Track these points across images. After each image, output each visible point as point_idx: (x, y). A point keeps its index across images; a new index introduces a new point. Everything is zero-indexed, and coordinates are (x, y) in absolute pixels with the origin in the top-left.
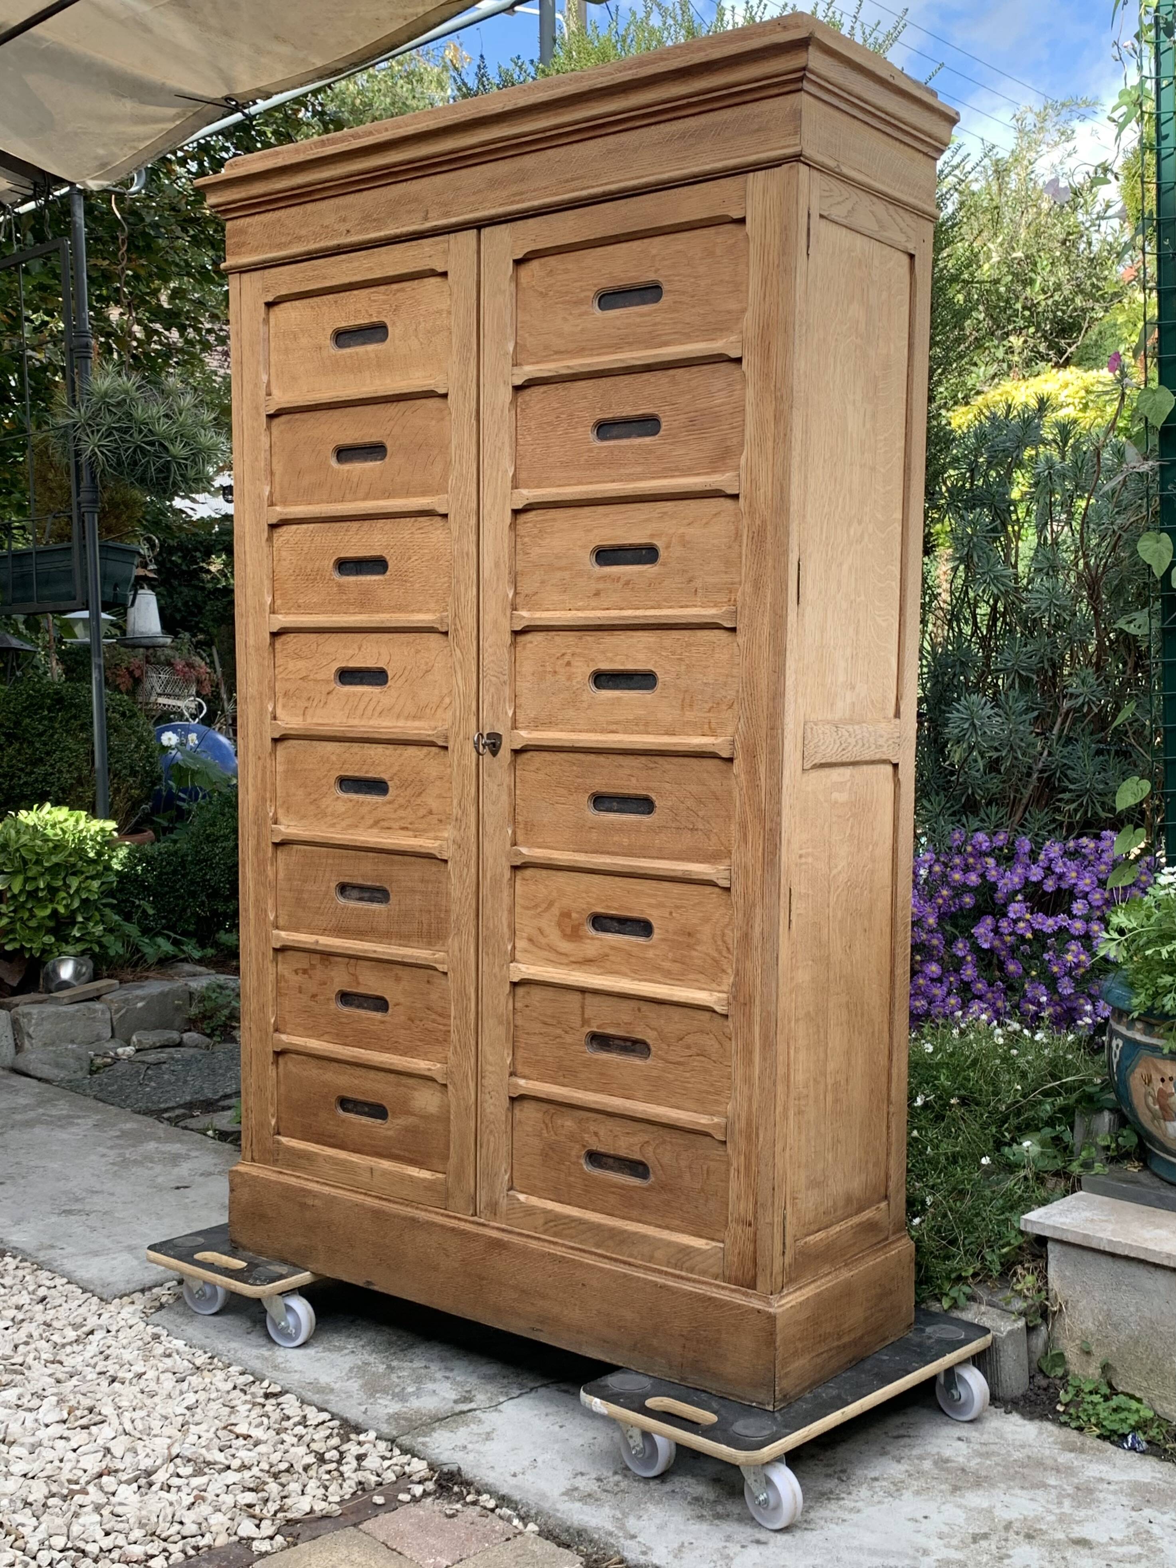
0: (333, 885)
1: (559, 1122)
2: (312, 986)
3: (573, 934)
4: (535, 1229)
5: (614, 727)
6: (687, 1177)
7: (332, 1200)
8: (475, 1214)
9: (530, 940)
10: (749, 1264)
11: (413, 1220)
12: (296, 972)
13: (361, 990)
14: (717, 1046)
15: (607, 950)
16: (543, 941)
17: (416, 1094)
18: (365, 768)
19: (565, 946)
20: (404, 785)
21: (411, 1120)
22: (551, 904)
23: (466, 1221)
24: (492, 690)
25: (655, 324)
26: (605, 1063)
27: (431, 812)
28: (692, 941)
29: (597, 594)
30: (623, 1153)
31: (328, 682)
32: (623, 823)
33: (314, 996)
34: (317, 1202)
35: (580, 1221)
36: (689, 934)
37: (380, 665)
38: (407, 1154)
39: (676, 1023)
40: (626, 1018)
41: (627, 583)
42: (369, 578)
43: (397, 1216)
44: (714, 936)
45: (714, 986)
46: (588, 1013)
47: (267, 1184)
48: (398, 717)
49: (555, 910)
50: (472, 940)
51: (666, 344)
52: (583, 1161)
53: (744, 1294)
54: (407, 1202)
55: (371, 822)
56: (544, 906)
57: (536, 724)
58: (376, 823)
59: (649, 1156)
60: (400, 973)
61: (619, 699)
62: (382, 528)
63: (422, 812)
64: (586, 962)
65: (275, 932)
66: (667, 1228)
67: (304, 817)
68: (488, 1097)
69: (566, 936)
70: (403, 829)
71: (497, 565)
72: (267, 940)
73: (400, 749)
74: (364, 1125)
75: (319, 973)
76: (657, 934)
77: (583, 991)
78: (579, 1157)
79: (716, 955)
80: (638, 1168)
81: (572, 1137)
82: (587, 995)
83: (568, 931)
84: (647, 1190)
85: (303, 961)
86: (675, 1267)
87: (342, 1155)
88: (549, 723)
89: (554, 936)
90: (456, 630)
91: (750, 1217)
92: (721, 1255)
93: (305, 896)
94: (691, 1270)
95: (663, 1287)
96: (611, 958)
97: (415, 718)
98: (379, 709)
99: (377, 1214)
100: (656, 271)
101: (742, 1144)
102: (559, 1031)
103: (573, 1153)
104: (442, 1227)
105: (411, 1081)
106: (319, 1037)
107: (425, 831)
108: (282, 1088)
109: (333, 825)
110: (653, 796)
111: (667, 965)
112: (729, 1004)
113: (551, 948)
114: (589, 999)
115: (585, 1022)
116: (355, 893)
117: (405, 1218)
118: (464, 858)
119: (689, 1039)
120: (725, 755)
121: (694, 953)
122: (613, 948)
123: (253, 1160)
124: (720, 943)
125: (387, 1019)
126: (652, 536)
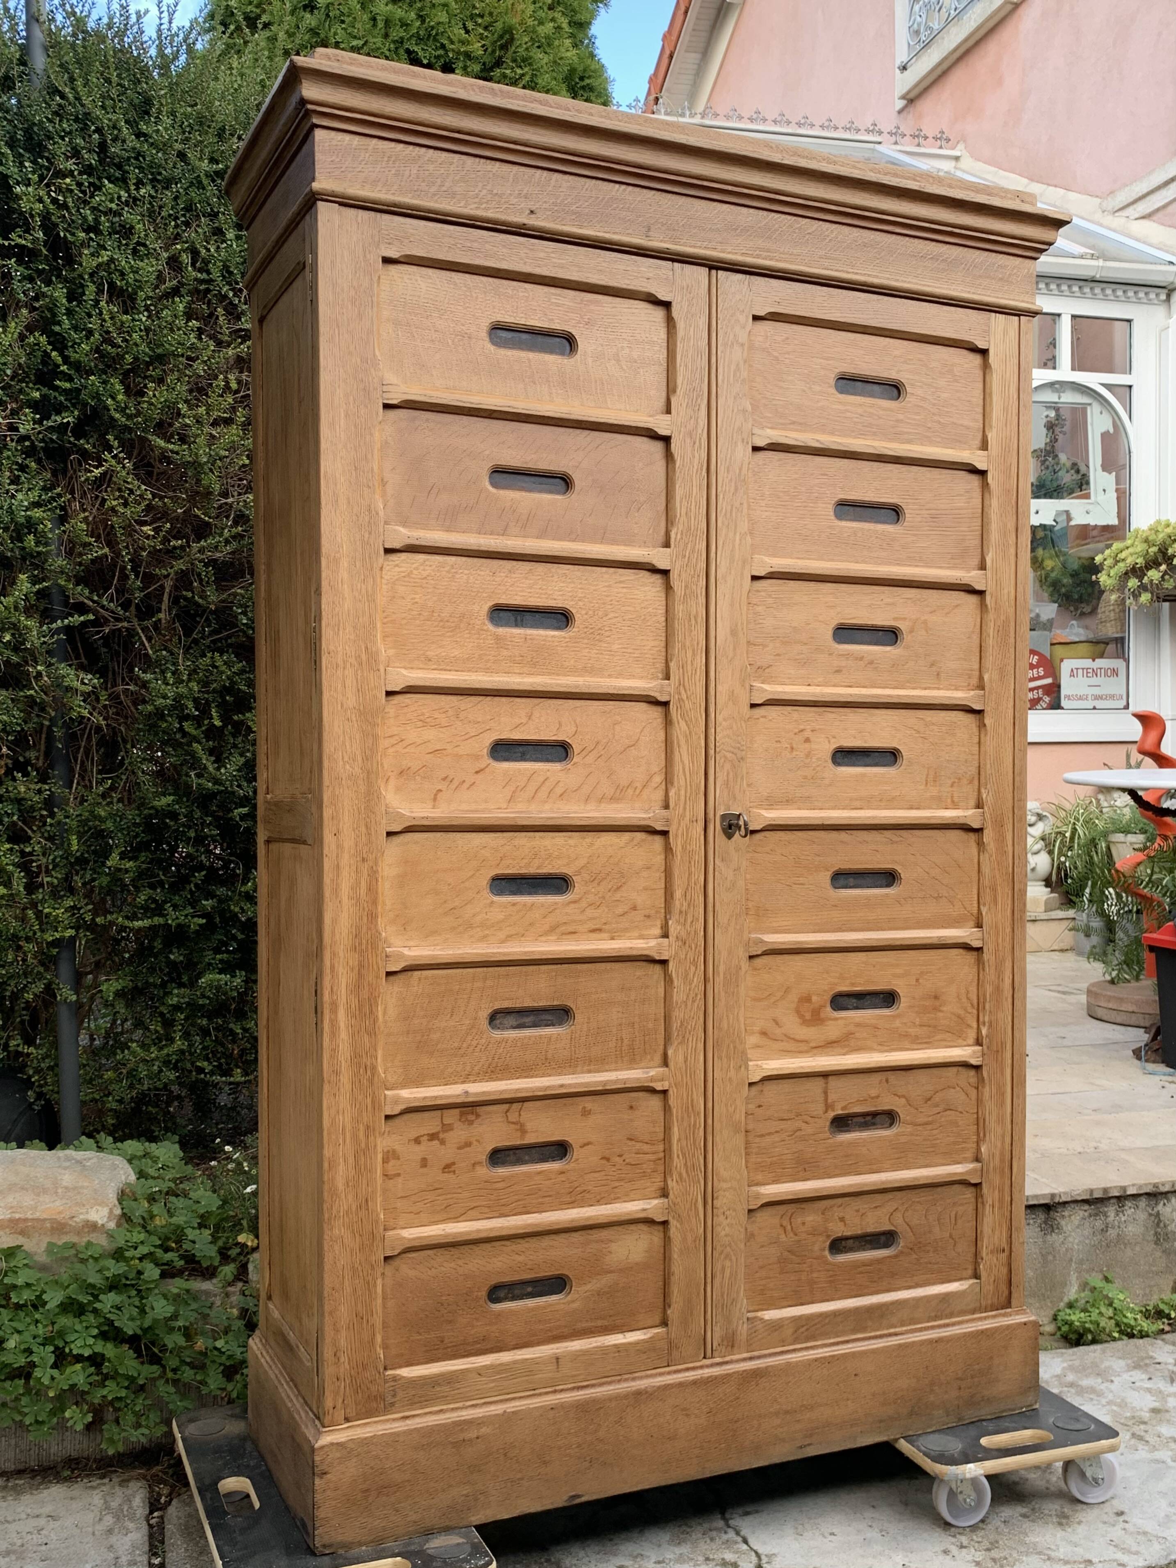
0: (485, 1014)
1: (799, 1220)
2: (447, 1153)
3: (816, 1019)
4: (783, 1343)
5: (858, 804)
6: (936, 1230)
7: (508, 1418)
8: (705, 1358)
9: (764, 1033)
10: (1004, 1288)
11: (638, 1393)
12: (417, 1141)
13: (530, 1139)
14: (963, 1097)
15: (852, 1028)
16: (778, 1031)
17: (614, 1247)
18: (536, 862)
19: (805, 1032)
20: (596, 879)
21: (605, 1281)
22: (787, 990)
23: (701, 1367)
24: (728, 766)
25: (898, 421)
26: (852, 1144)
27: (634, 908)
28: (937, 1003)
29: (838, 671)
30: (871, 1229)
31: (477, 757)
32: (868, 898)
33: (448, 1168)
34: (484, 1430)
35: (835, 1314)
36: (936, 997)
37: (560, 737)
38: (599, 1323)
39: (923, 1083)
40: (873, 1093)
41: (871, 663)
42: (542, 632)
43: (611, 1399)
44: (958, 996)
45: (960, 1041)
46: (832, 1097)
47: (393, 1439)
48: (587, 800)
49: (794, 997)
50: (701, 1046)
51: (909, 442)
52: (827, 1253)
53: (1004, 1315)
54: (620, 1376)
55: (547, 927)
56: (779, 994)
57: (771, 802)
58: (553, 929)
59: (899, 1224)
60: (589, 1106)
61: (863, 775)
62: (565, 575)
63: (620, 910)
64: (829, 1045)
65: (387, 1092)
66: (917, 1285)
67: (433, 933)
68: (722, 1218)
69: (805, 1022)
70: (594, 931)
71: (734, 633)
72: (376, 1105)
73: (589, 837)
74: (533, 1309)
75: (460, 1133)
76: (904, 1002)
77: (825, 1075)
78: (823, 1250)
79: (962, 1012)
80: (885, 1238)
81: (813, 1233)
82: (830, 1078)
83: (808, 1016)
84: (896, 1256)
85: (430, 1123)
86: (936, 1318)
87: (505, 1357)
88: (788, 802)
89: (792, 1025)
90: (680, 700)
91: (1004, 1245)
92: (978, 1289)
93: (435, 1036)
94: (951, 1315)
95: (938, 1341)
96: (857, 1035)
97: (613, 799)
98: (559, 790)
99: (583, 1408)
100: (899, 371)
101: (997, 1180)
102: (799, 1124)
103: (816, 1248)
104: (681, 1385)
105: (604, 1234)
106: (456, 1219)
107: (626, 930)
108: (390, 1304)
109: (484, 938)
110: (899, 868)
111: (913, 1031)
112: (983, 1055)
113: (789, 1038)
114: (833, 1082)
115: (828, 1107)
116: (511, 1020)
117: (626, 1396)
118: (691, 955)
119: (937, 1098)
120: (976, 825)
121: (940, 1014)
122: (858, 1025)
123: (347, 1420)
124: (964, 1000)
125: (572, 1165)
126: (895, 619)
